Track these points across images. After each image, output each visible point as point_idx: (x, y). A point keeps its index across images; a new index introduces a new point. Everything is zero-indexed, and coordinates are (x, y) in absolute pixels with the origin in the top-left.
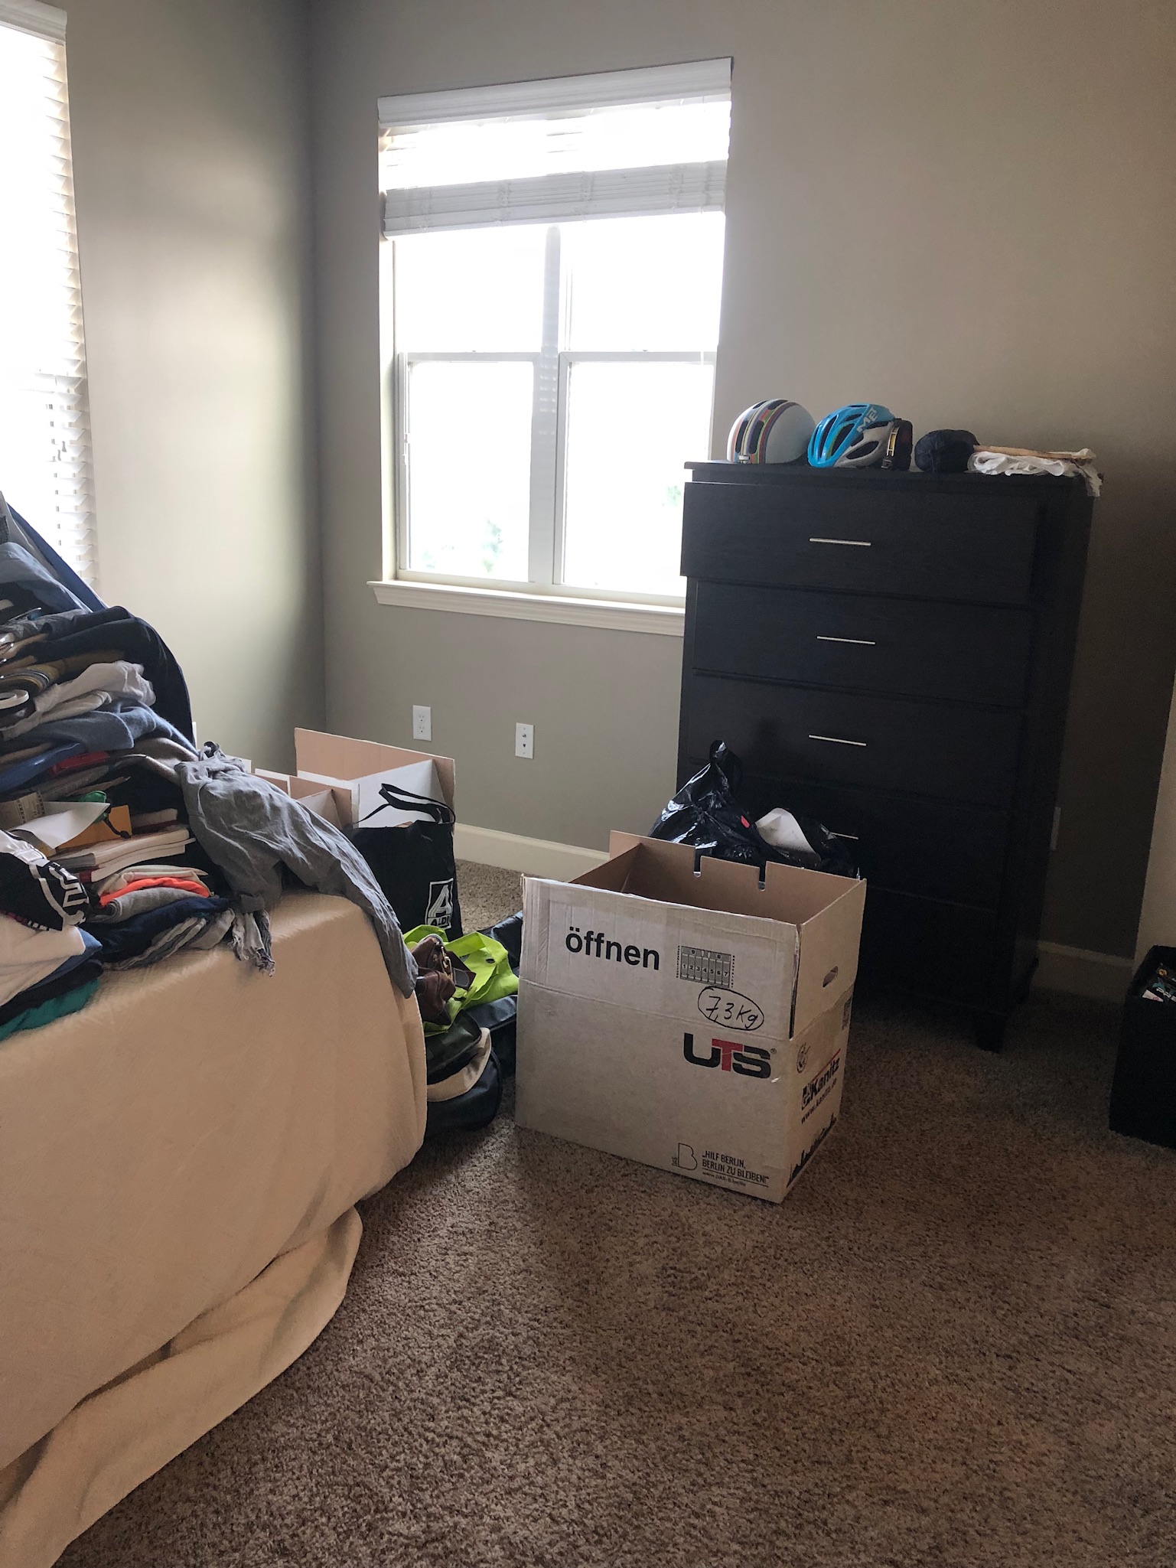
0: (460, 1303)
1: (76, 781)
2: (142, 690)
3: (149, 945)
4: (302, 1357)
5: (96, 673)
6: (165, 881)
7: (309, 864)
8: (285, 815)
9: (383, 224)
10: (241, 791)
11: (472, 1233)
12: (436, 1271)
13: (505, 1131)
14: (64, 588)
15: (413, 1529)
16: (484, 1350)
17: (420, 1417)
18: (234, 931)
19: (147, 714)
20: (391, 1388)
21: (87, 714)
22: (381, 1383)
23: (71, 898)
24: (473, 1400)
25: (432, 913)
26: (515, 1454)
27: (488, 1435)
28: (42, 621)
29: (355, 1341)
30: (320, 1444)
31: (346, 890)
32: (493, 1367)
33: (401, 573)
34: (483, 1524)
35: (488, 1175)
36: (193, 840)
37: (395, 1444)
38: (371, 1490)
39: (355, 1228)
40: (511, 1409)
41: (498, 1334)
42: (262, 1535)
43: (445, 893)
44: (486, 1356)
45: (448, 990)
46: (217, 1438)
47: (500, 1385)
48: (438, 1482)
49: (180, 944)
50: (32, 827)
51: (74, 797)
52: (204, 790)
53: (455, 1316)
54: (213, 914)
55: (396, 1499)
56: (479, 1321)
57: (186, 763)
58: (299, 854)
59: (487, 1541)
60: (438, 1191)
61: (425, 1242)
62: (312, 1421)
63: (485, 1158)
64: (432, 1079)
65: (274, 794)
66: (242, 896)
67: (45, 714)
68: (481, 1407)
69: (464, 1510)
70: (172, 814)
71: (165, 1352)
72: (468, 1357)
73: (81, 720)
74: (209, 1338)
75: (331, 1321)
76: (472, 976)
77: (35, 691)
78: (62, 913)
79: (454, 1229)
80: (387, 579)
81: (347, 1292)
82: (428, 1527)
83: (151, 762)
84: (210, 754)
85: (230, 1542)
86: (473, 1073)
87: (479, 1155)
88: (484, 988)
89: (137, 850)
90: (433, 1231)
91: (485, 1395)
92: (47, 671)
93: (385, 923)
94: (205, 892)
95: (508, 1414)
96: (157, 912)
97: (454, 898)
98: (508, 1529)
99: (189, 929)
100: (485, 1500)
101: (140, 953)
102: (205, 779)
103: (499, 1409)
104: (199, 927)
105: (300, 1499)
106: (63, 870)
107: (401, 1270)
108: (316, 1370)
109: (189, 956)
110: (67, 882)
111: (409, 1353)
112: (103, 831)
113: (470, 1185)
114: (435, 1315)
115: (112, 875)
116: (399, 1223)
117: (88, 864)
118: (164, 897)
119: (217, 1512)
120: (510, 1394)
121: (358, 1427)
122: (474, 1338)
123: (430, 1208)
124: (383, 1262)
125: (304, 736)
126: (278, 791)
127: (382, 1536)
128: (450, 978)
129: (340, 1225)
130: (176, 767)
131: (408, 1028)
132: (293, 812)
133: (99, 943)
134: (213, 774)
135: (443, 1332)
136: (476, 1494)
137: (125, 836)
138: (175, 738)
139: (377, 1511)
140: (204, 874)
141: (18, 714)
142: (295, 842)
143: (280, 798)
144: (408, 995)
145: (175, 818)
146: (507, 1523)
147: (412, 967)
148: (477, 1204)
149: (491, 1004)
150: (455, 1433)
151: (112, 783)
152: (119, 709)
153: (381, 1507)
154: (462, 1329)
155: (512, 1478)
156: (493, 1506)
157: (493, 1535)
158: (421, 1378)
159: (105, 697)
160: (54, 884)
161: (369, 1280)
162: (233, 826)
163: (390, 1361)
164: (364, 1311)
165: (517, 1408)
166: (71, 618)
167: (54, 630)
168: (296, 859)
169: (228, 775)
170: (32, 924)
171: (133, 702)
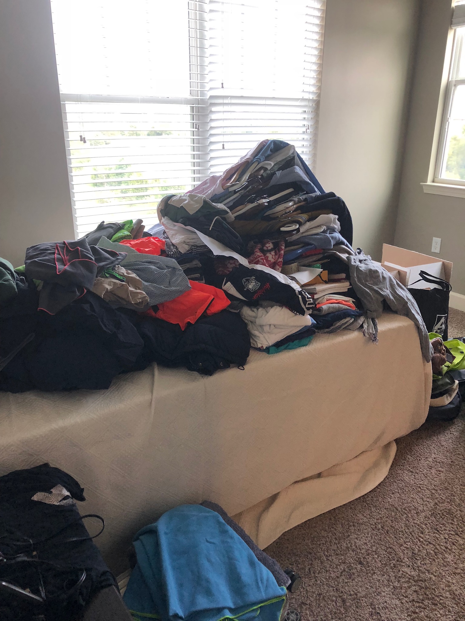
0: (436, 490)
1: (310, 260)
2: (337, 226)
3: (332, 325)
4: (370, 492)
5: (322, 218)
6: (340, 302)
7: (395, 302)
8: (388, 280)
9: (452, 21)
10: (371, 269)
11: (443, 463)
12: (426, 475)
13: (460, 424)
14: (312, 184)
15: (412, 573)
16: (446, 513)
17: (417, 531)
18: (364, 325)
19: (338, 235)
20: (405, 515)
21: (317, 234)
22: (401, 512)
23: (309, 304)
24: (440, 532)
25: (436, 328)
26: (458, 559)
27: (447, 548)
28: (304, 197)
29: (391, 493)
30: (376, 527)
31: (408, 314)
32: (450, 521)
33: (436, 179)
34: (443, 582)
35: (452, 441)
36: (351, 287)
37: (406, 538)
38: (396, 552)
39: (394, 449)
40: (457, 541)
41: (453, 508)
42: (353, 554)
43: (443, 320)
44: (447, 515)
45: (443, 362)
46: (337, 511)
47: (453, 529)
48: (424, 559)
49: (344, 327)
50: (295, 275)
51: (309, 265)
52: (357, 267)
53: (434, 495)
54: (357, 317)
55: (406, 559)
56: (445, 500)
57: (351, 256)
58: (392, 297)
59: (444, 589)
60: (429, 442)
61: (422, 461)
62: (373, 518)
63: (451, 434)
64: (433, 396)
65: (384, 272)
66: (368, 311)
67: (303, 233)
68: (444, 536)
69: (435, 574)
70: (343, 275)
71: (319, 475)
72: (439, 514)
73: (315, 236)
74: (335, 475)
75: (382, 482)
76: (454, 358)
77: (301, 224)
78: (305, 309)
79: (435, 460)
80: (429, 183)
81: (389, 473)
82: (419, 574)
83: (338, 254)
84: (359, 253)
85: (340, 552)
86: (449, 398)
87: (448, 432)
88: (458, 364)
89: (329, 288)
90: (426, 458)
91: (446, 531)
92: (304, 217)
93: (423, 330)
94: (354, 308)
95: (456, 542)
96: (337, 313)
97: (446, 323)
98: (453, 588)
99: (348, 321)
100: (444, 573)
101: (328, 328)
102: (358, 263)
103: (452, 539)
104: (351, 321)
105: (367, 545)
106: (306, 293)
107: (411, 470)
108: (375, 499)
109: (346, 332)
110: (308, 298)
111: (413, 504)
112: (318, 280)
113: (444, 443)
114: (425, 492)
115: (322, 297)
116: (412, 451)
117: (315, 292)
118: (339, 307)
119: (336, 539)
120: (457, 534)
121: (391, 526)
122: (442, 506)
123: (425, 449)
124: (404, 465)
125: (386, 247)
126: (385, 271)
127: (399, 571)
128: (444, 356)
129: (387, 446)
130: (347, 257)
131: (426, 375)
132: (390, 279)
133: (315, 322)
134: (360, 261)
135: (428, 500)
136: (440, 569)
137: (326, 282)
138: (347, 246)
139: (398, 561)
140: (354, 301)
141: (294, 232)
142: (390, 292)
143: (386, 274)
144: (428, 362)
145: (344, 277)
146: (453, 585)
147: (431, 350)
148: (446, 452)
149: (460, 371)
150: (432, 542)
151: (322, 262)
152: (328, 233)
153: (400, 560)
154: (437, 501)
155: (456, 568)
156: (447, 577)
157: (447, 588)
158: (418, 516)
159: (324, 228)
160: (304, 298)
161: (398, 470)
162: (367, 283)
163: (406, 504)
164: (396, 482)
165: (460, 541)
166: (314, 196)
167: (309, 201)
168: (390, 299)
169: (366, 262)
170: (294, 312)
171: (333, 230)
